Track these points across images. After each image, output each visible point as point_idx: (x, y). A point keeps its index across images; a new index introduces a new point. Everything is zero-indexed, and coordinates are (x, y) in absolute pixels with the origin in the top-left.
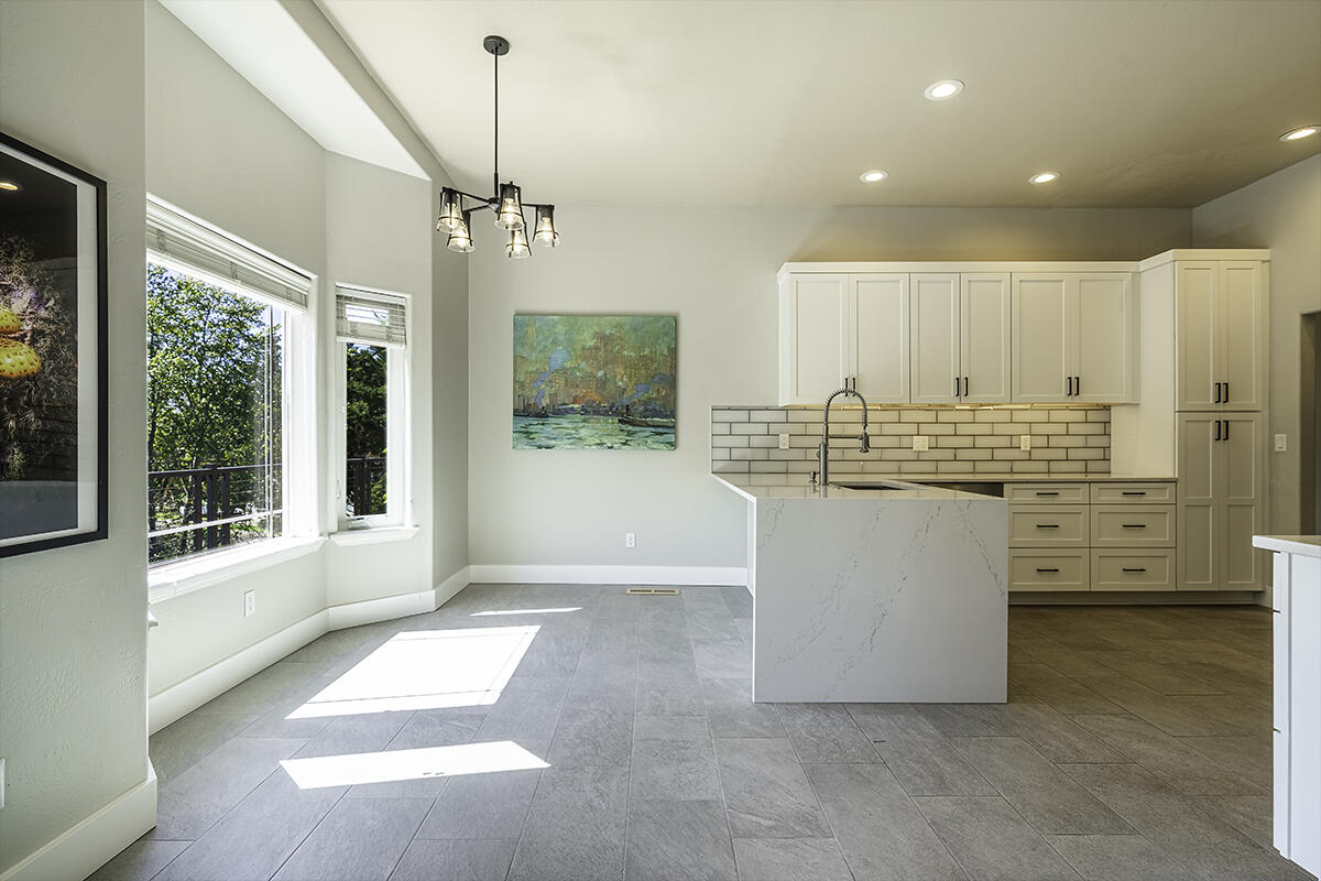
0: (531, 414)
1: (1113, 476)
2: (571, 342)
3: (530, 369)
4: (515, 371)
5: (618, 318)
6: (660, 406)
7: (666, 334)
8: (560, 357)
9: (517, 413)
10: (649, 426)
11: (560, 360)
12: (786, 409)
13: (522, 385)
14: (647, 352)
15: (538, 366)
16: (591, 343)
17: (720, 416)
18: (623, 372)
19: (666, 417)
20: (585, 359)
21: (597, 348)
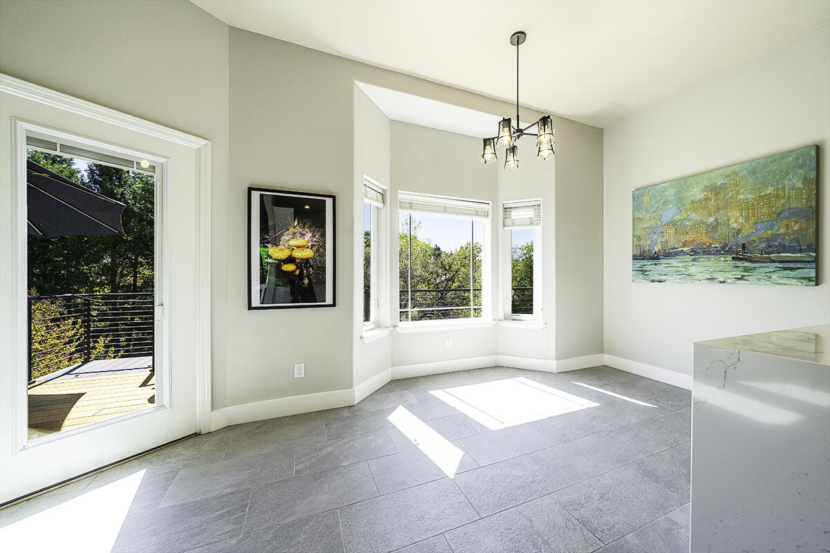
0: (645, 257)
2: (680, 200)
3: (645, 226)
4: (634, 229)
5: (732, 168)
6: (791, 241)
8: (670, 213)
9: (635, 258)
10: (774, 262)
11: (670, 216)
13: (639, 238)
15: (652, 222)
16: (702, 196)
18: (738, 214)
19: (801, 251)
20: (695, 210)
21: (707, 199)
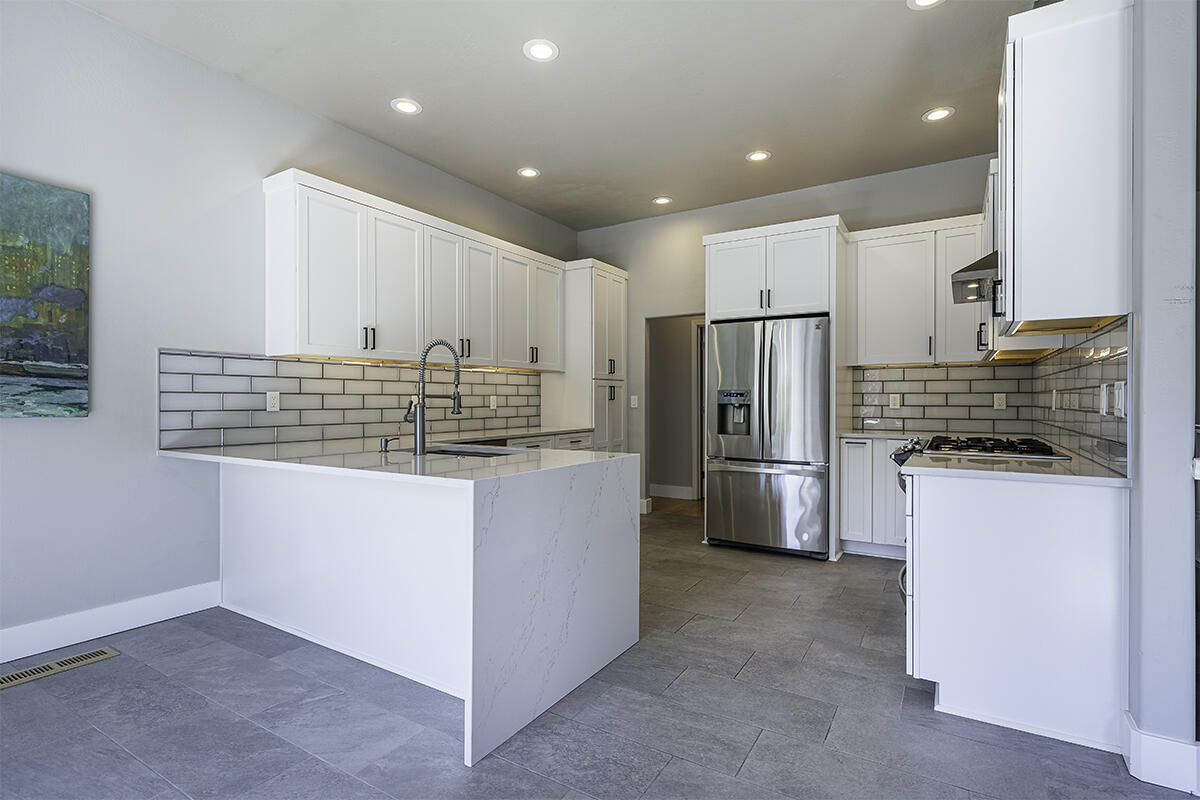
1: (543, 430)
6: (56, 341)
7: (70, 219)
10: (28, 374)
12: (277, 360)
14: (22, 241)
17: (171, 363)
19: (69, 360)
